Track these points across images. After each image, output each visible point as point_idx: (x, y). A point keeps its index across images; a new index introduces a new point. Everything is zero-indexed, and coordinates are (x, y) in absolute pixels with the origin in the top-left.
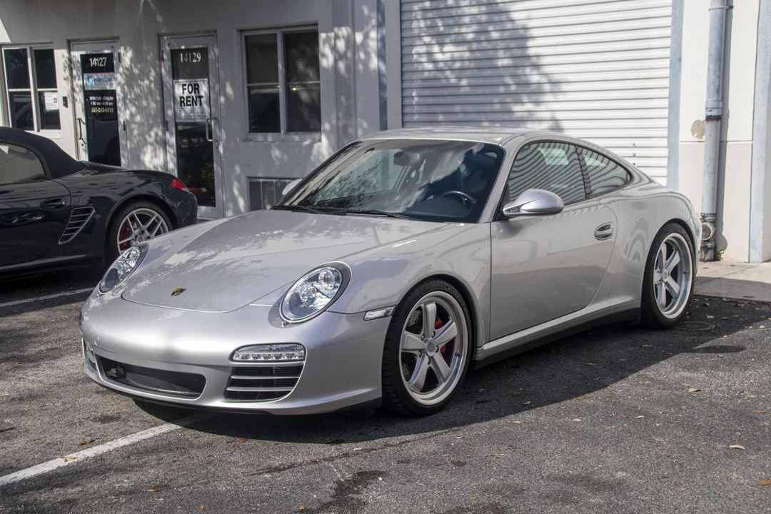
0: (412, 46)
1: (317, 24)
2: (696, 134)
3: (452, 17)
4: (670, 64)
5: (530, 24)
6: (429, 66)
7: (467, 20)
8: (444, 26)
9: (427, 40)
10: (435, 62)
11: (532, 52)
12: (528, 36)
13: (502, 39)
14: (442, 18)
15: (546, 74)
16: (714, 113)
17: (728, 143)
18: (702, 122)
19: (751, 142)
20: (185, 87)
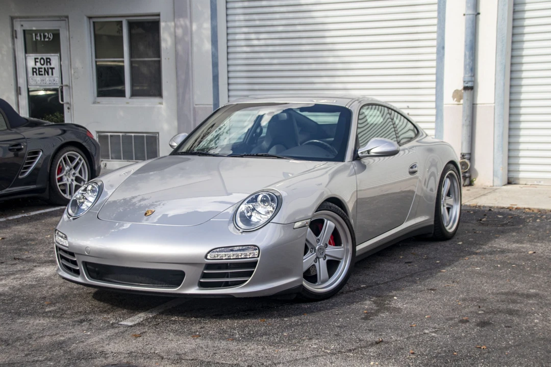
0: (235, 34)
1: (159, 15)
2: (455, 99)
4: (437, 51)
6: (248, 49)
10: (253, 46)
16: (469, 85)
17: (478, 105)
18: (461, 91)
19: (494, 105)
20: (37, 60)
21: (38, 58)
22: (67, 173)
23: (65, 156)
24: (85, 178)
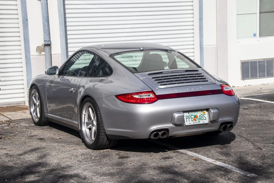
2: (38, 52)
16: (47, 43)
19: (61, 55)
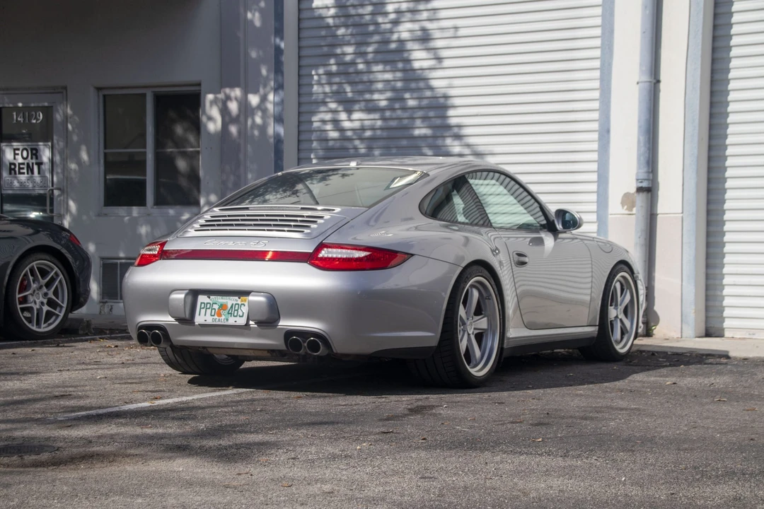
0: (314, 113)
1: (199, 85)
2: (625, 207)
3: (362, 82)
4: (599, 137)
5: (452, 92)
6: (334, 135)
7: (380, 86)
8: (352, 92)
9: (333, 106)
10: (342, 130)
11: (453, 121)
12: (450, 105)
13: (420, 108)
14: (350, 83)
15: (468, 146)
16: (645, 184)
17: (659, 216)
18: (633, 194)
19: (681, 215)
20: (17, 152)
21: (18, 149)
22: (34, 291)
23: (33, 267)
24: (63, 303)
